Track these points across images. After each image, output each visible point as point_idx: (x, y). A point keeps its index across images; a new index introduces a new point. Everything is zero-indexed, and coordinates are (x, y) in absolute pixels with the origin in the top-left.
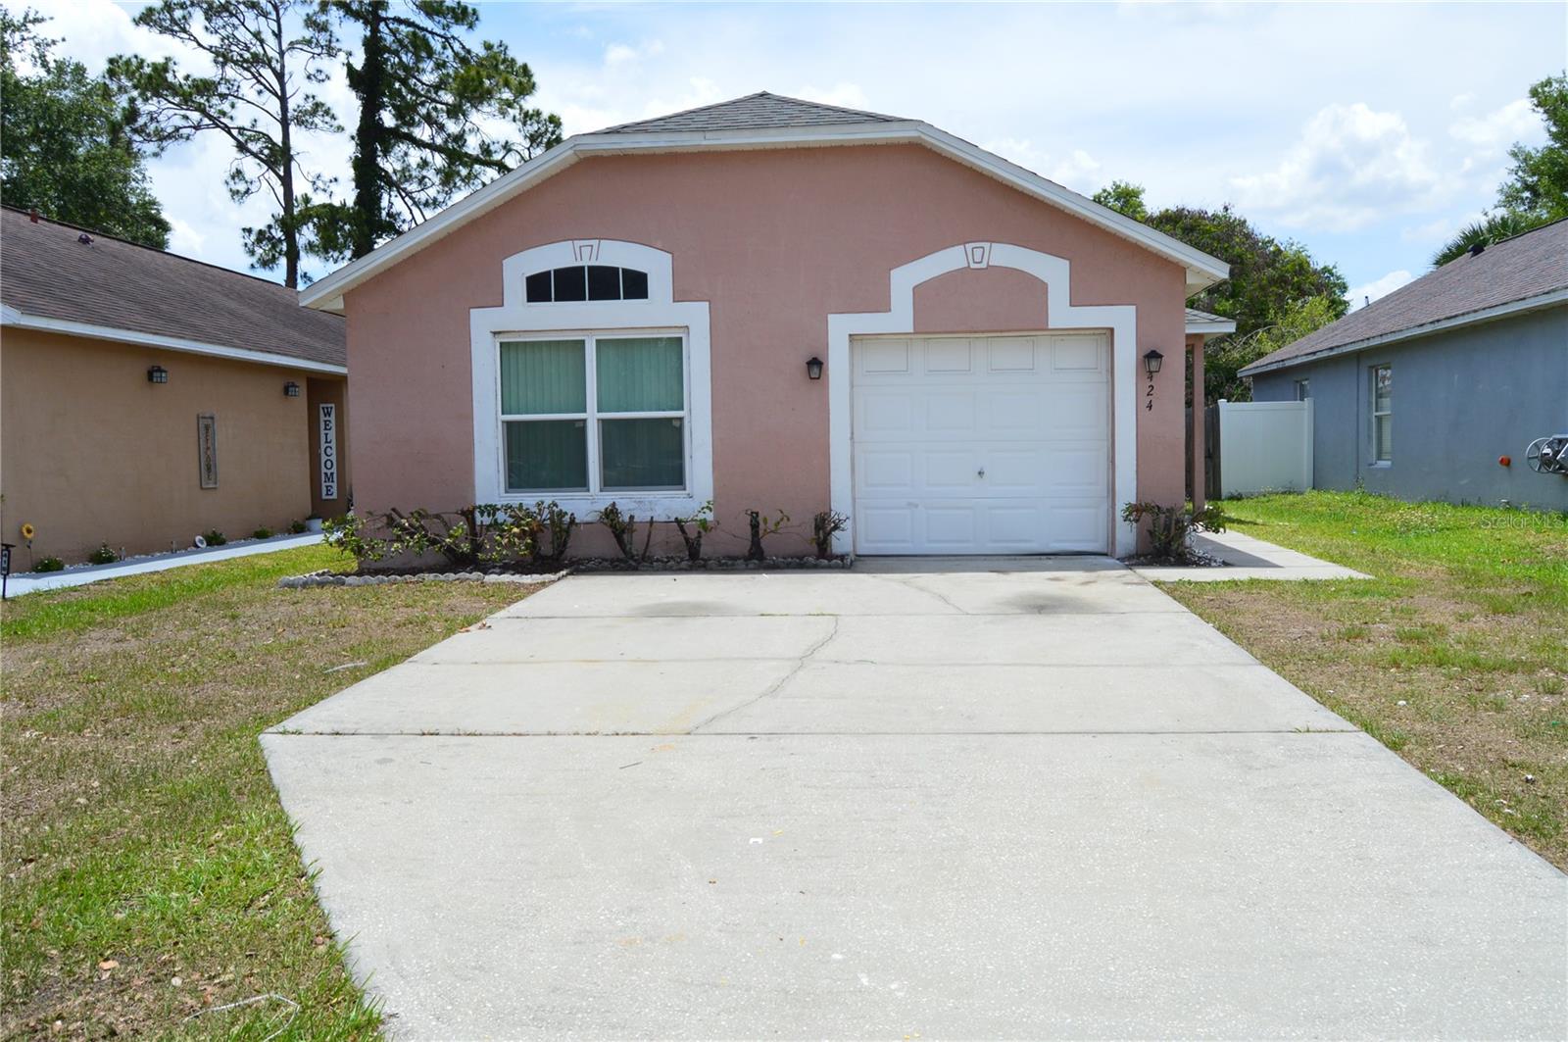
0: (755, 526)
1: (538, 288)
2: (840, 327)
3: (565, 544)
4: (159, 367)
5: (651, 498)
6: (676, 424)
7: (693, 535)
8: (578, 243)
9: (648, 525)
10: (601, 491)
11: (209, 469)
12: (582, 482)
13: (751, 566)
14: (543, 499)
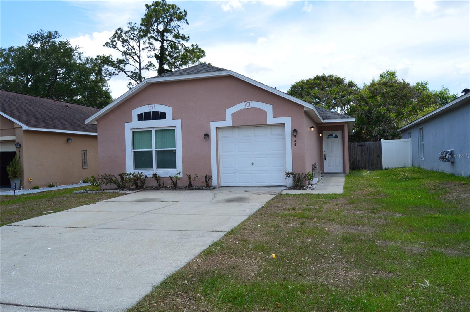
0: (189, 178)
1: (141, 117)
2: (213, 125)
3: (144, 183)
4: (70, 138)
5: (168, 171)
6: (174, 152)
7: (175, 180)
8: (150, 105)
9: (163, 178)
10: (156, 169)
11: (85, 163)
12: (152, 167)
13: (187, 189)
14: (139, 171)
